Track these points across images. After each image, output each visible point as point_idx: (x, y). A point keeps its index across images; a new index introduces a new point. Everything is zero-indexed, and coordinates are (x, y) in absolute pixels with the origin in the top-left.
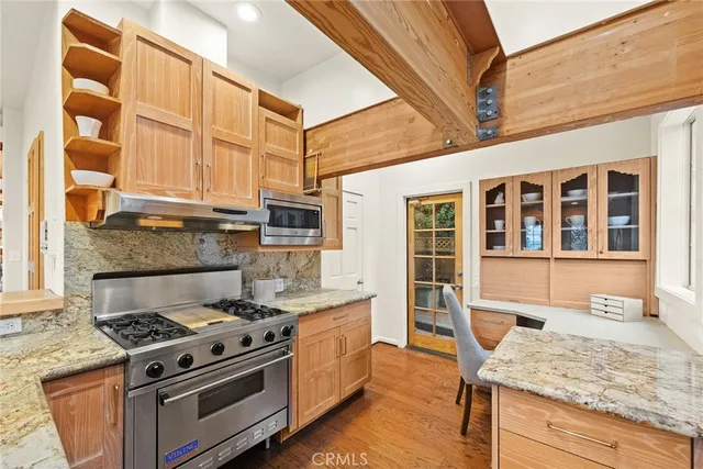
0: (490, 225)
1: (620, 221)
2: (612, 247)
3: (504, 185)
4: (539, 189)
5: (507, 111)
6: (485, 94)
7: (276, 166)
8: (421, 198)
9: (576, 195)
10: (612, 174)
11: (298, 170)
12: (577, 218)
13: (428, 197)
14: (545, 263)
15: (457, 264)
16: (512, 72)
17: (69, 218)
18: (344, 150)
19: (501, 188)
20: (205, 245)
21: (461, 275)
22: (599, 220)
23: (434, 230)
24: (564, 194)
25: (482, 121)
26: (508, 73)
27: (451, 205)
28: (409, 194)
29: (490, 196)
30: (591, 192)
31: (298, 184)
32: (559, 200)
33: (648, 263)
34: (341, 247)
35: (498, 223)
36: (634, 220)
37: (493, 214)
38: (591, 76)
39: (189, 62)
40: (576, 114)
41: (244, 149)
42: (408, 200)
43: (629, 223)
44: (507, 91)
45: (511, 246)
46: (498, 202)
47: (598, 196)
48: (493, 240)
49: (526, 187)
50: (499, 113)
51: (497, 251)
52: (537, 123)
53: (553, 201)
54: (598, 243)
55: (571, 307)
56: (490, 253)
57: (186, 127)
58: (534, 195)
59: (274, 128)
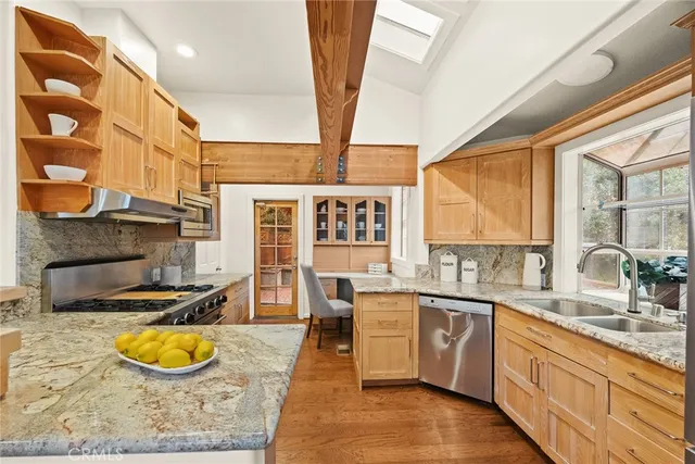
0: (319, 226)
1: (379, 226)
2: (376, 240)
3: (327, 200)
4: (345, 206)
5: (349, 172)
6: (339, 160)
7: (187, 170)
8: (266, 202)
9: (361, 210)
10: (376, 202)
11: (198, 174)
12: (362, 224)
13: (272, 201)
14: (347, 248)
15: (293, 251)
16: (350, 152)
19: (326, 202)
20: (122, 236)
21: (297, 258)
22: (371, 225)
23: (276, 226)
24: (357, 210)
25: (338, 173)
27: (290, 210)
28: (257, 197)
29: (319, 207)
30: (368, 210)
31: (198, 186)
32: (354, 213)
33: (388, 247)
34: (219, 239)
35: (323, 224)
36: (384, 226)
37: (321, 218)
39: (141, 79)
40: (376, 180)
41: (170, 156)
42: (255, 201)
44: (349, 161)
45: (332, 238)
46: (323, 210)
47: (370, 212)
48: (321, 234)
49: (339, 204)
50: (345, 171)
51: (323, 241)
54: (371, 235)
55: (359, 272)
56: (318, 243)
57: (141, 135)
58: (341, 209)
59: (186, 139)
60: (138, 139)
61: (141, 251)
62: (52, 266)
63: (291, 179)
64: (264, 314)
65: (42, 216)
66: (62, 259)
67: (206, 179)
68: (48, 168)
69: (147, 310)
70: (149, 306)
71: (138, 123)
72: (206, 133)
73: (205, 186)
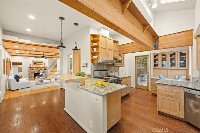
0: (155, 62)
1: (182, 62)
2: (180, 67)
3: (158, 54)
4: (166, 55)
5: (159, 45)
6: (155, 42)
7: (115, 52)
9: (173, 56)
10: (180, 53)
11: (118, 53)
12: (173, 61)
13: (140, 56)
14: (167, 70)
15: (147, 70)
16: (160, 39)
17: (91, 62)
18: (128, 49)
19: (158, 55)
21: (148, 73)
22: (178, 61)
23: (142, 63)
24: (171, 56)
25: (155, 46)
26: (159, 39)
27: (146, 58)
28: (136, 56)
29: (155, 57)
30: (176, 56)
31: (118, 55)
32: (169, 57)
33: (187, 70)
35: (157, 62)
36: (185, 61)
37: (156, 60)
38: (173, 41)
39: (106, 38)
40: (170, 46)
41: (111, 50)
42: (136, 57)
43: (184, 62)
44: (159, 42)
45: (160, 66)
46: (157, 57)
47: (178, 57)
48: (156, 65)
49: (163, 55)
50: (158, 45)
51: (157, 67)
52: (164, 47)
53: (168, 58)
54: (177, 66)
55: (172, 78)
56: (155, 68)
57: (106, 48)
58: (164, 56)
59: (115, 46)
60: (105, 49)
61: (108, 69)
62: (94, 71)
63: (140, 50)
64: (138, 87)
65: (93, 63)
66: (96, 70)
67: (120, 53)
68: (94, 56)
69: (105, 79)
70: (106, 79)
71: (105, 46)
72: (120, 43)
73: (120, 55)
